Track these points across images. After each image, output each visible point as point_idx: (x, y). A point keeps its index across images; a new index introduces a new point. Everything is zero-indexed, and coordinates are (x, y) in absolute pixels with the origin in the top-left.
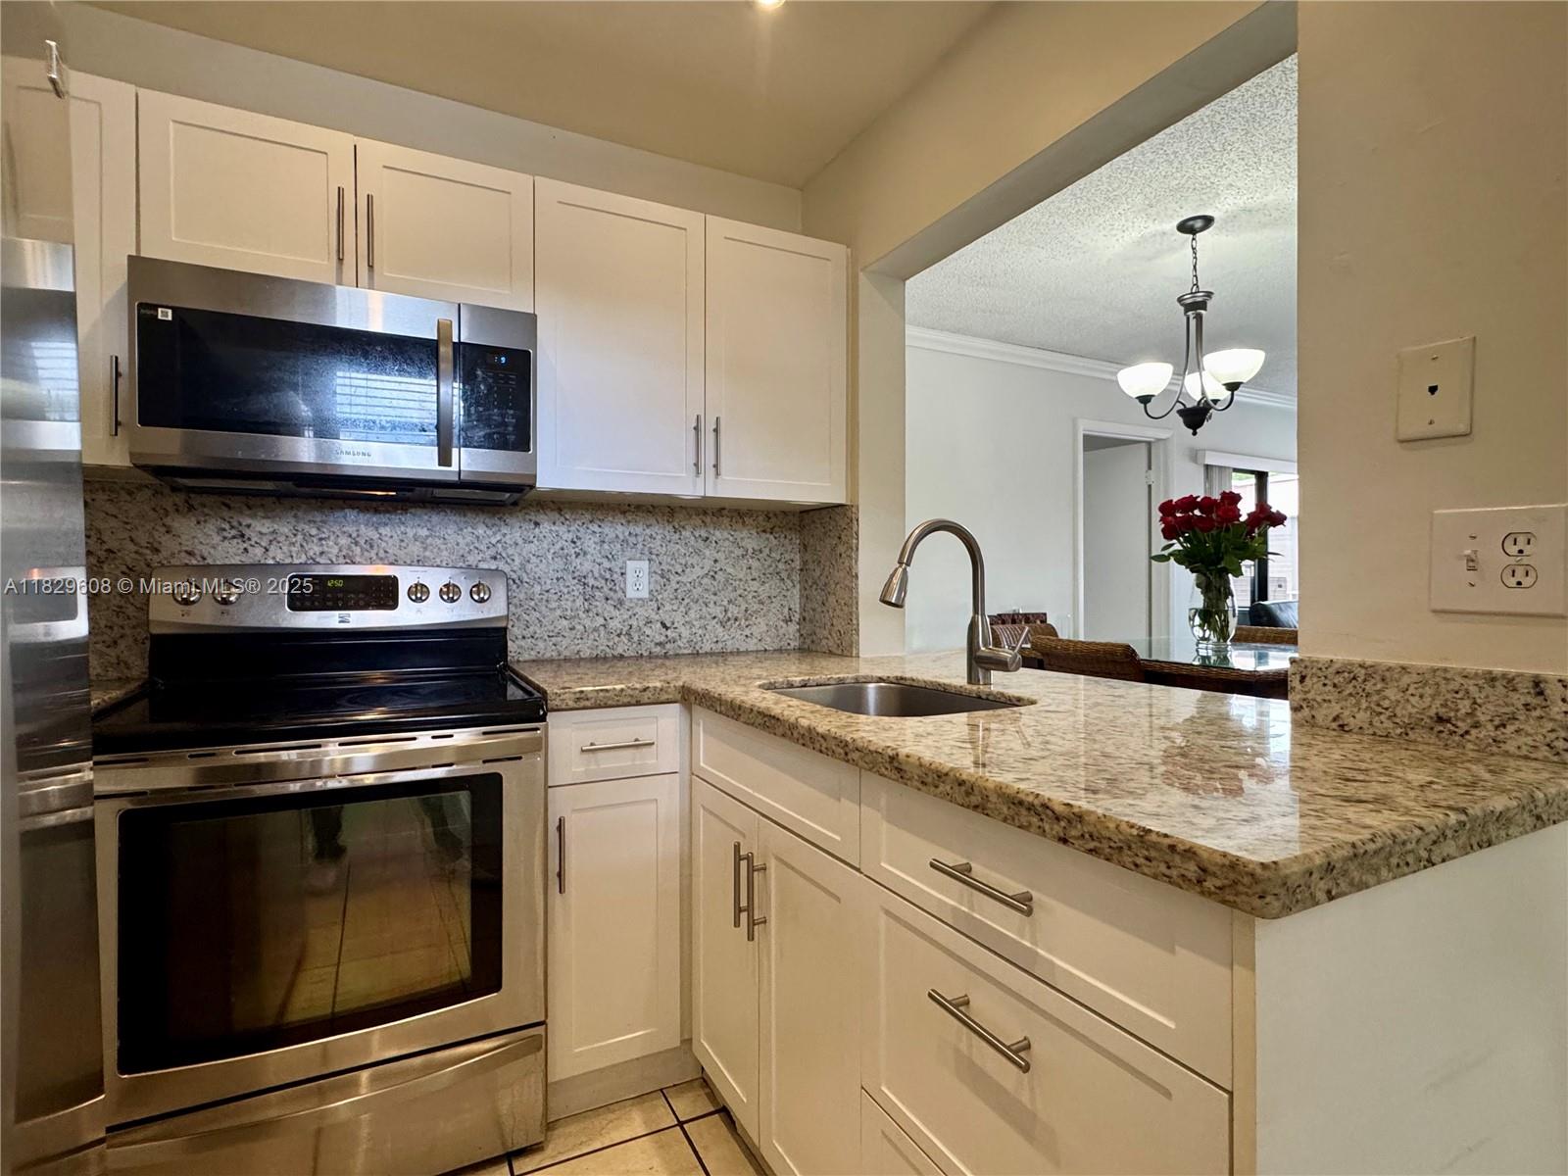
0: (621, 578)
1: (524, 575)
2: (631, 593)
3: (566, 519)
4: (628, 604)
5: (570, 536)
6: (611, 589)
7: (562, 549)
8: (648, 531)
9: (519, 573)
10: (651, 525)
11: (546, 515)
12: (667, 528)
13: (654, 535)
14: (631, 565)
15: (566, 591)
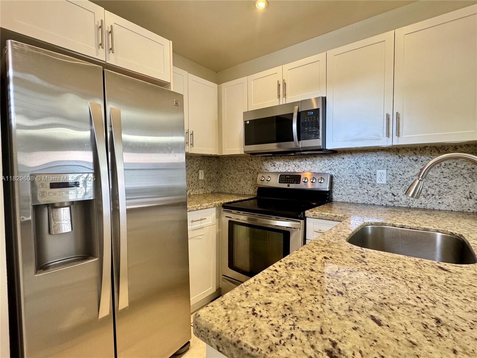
0: (374, 176)
1: (339, 175)
2: (378, 182)
3: (353, 156)
4: (377, 186)
5: (355, 162)
6: (370, 180)
7: (352, 166)
8: (386, 158)
9: (338, 174)
10: (388, 156)
11: (346, 155)
12: (396, 157)
13: (389, 160)
14: (378, 172)
15: (353, 180)
